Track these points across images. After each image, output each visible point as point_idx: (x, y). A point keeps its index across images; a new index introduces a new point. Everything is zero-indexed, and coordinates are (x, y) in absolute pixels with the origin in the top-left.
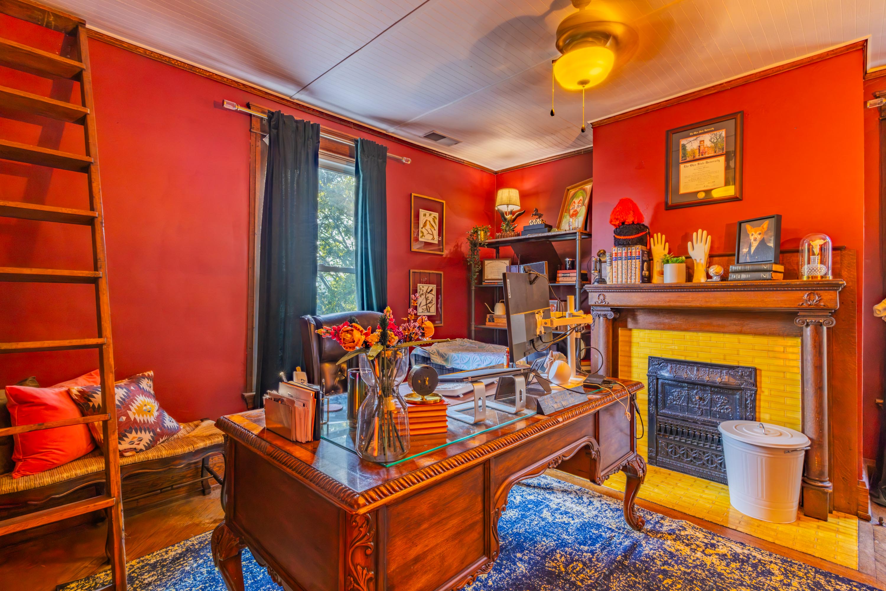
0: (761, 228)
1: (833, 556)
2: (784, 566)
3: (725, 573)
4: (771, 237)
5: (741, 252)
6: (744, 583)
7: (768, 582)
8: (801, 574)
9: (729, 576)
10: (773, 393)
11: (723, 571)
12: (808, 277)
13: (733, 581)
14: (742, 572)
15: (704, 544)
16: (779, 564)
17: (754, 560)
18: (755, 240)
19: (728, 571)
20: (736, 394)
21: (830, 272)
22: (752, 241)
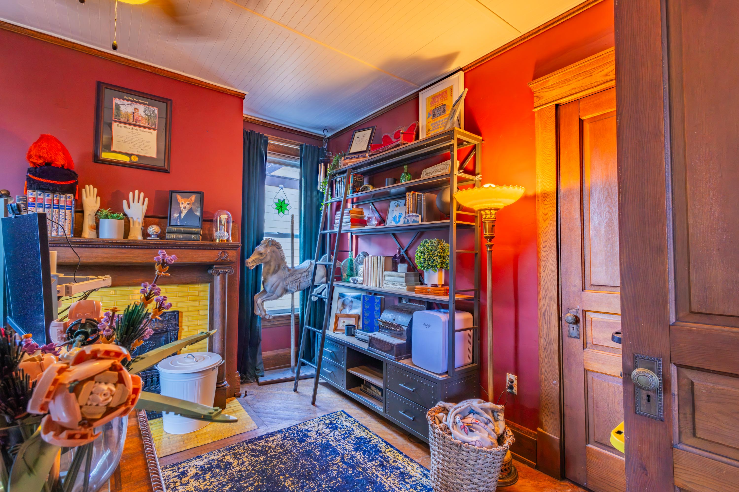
0: (189, 199)
1: (244, 428)
2: (231, 453)
3: (208, 487)
4: (198, 208)
5: (172, 216)
6: (224, 483)
7: (233, 470)
8: (242, 451)
9: (212, 486)
10: (190, 328)
11: (206, 487)
12: (219, 240)
13: (217, 488)
14: (216, 477)
15: (177, 477)
16: (229, 454)
17: (215, 462)
18: (185, 208)
19: (208, 484)
20: (162, 337)
21: (231, 238)
22: (182, 208)
